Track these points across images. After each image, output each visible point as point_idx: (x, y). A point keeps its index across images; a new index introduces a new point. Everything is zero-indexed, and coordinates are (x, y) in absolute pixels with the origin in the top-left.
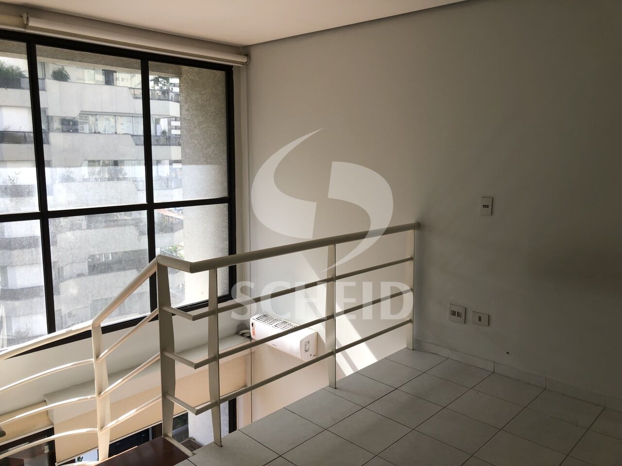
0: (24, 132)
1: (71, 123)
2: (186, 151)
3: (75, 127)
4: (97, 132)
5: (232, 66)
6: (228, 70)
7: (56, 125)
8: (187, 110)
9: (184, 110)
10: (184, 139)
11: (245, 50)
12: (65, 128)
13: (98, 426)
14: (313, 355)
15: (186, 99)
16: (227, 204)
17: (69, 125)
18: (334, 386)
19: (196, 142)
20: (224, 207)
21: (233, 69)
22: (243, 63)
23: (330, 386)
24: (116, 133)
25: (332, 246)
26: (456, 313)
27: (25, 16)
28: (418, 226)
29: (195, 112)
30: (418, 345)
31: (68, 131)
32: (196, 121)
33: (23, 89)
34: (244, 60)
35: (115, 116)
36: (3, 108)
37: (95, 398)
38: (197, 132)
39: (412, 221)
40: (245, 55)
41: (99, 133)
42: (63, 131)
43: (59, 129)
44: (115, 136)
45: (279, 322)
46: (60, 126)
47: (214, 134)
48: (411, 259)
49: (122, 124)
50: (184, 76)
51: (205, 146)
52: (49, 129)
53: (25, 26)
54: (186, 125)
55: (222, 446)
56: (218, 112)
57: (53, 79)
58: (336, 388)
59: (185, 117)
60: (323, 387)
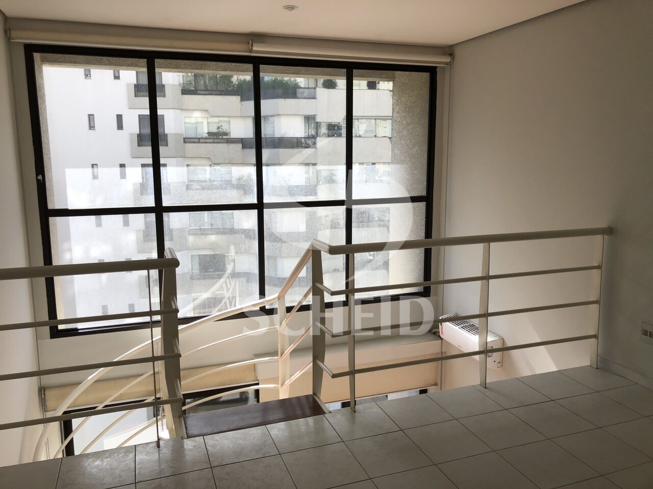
0: (297, 138)
1: (336, 128)
2: (395, 151)
3: (339, 131)
4: (358, 135)
5: (436, 67)
6: (432, 71)
7: (324, 130)
8: (398, 112)
9: (395, 112)
10: (394, 140)
11: (449, 50)
12: (331, 132)
13: (280, 383)
14: (497, 362)
15: (398, 101)
16: (425, 203)
17: (334, 129)
18: (485, 385)
19: (403, 142)
20: (422, 205)
21: (437, 70)
22: (446, 63)
23: (480, 385)
24: (376, 136)
25: (486, 244)
26: (649, 332)
27: (250, 42)
28: (609, 231)
29: (404, 114)
30: (603, 365)
31: (333, 136)
32: (404, 122)
33: (298, 98)
34: (447, 59)
35: (376, 119)
36: (282, 117)
37: (278, 359)
38: (405, 133)
39: (603, 224)
40: (450, 55)
41: (360, 136)
42: (329, 136)
43: (325, 134)
44: (374, 139)
45: (466, 325)
46: (326, 132)
47: (418, 135)
48: (599, 267)
49: (386, 127)
50: (397, 80)
51: (411, 147)
52: (317, 134)
53: (251, 51)
54: (396, 126)
55: (355, 412)
56: (422, 113)
57: (323, 88)
58: (486, 388)
59: (396, 118)
60: (473, 385)
